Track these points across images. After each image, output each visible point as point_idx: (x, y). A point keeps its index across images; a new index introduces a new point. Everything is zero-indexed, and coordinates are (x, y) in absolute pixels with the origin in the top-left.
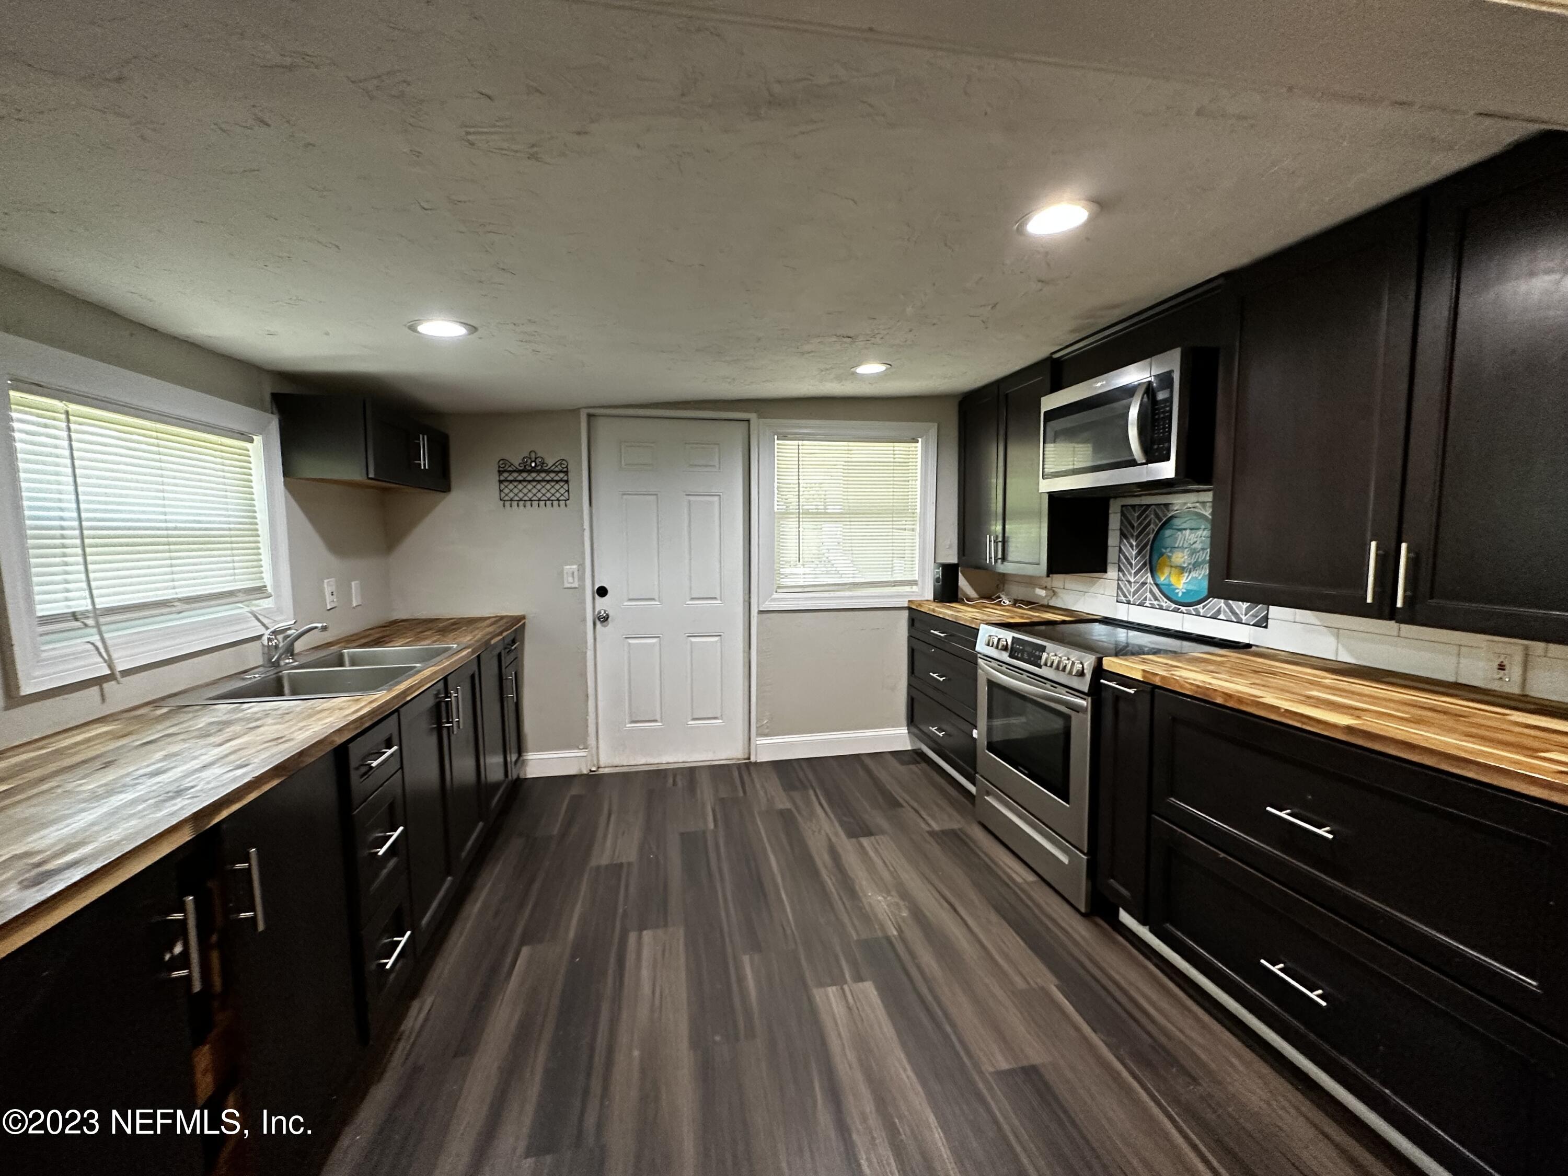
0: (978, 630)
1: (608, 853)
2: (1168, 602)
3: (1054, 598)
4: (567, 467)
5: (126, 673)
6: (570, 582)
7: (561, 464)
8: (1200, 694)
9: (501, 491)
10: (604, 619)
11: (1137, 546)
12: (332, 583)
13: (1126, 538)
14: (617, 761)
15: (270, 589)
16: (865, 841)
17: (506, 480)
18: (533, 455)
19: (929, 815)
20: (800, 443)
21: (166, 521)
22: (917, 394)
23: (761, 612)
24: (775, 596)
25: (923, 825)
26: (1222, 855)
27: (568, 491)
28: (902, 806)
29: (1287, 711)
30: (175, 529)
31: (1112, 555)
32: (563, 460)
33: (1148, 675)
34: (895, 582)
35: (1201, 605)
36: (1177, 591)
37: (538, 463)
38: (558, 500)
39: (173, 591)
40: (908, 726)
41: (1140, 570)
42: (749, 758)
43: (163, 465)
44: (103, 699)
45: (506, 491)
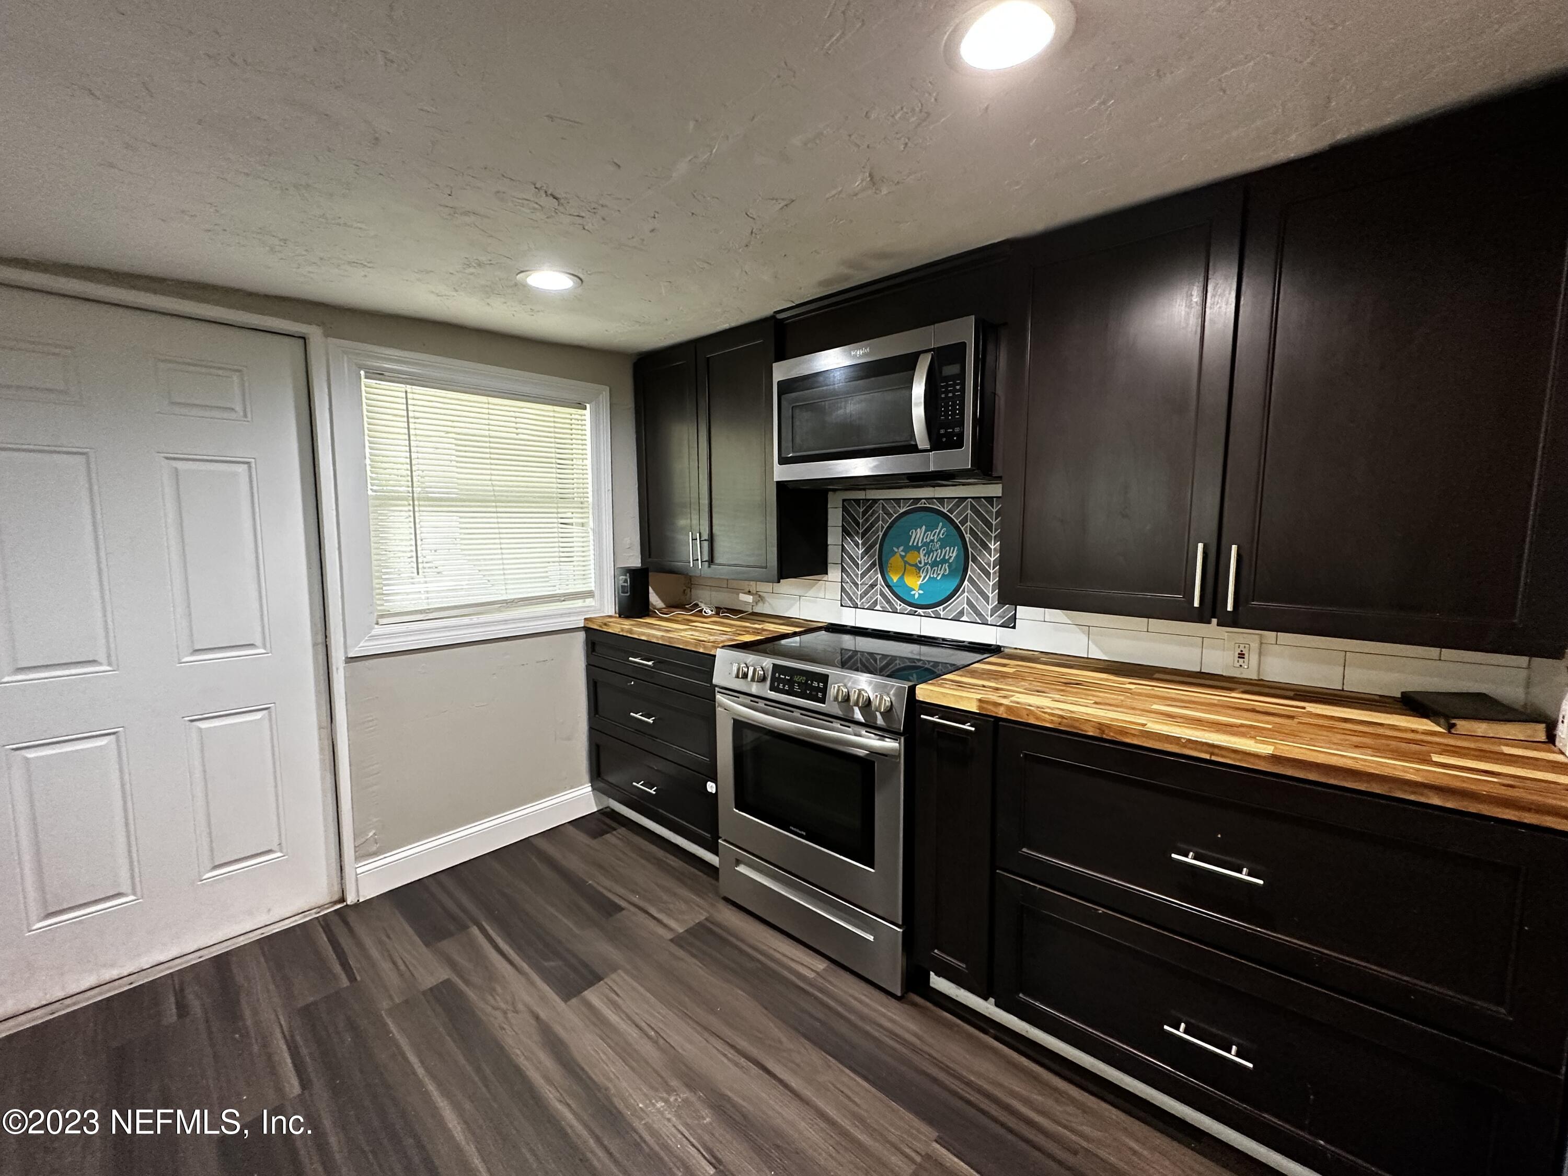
0: (715, 656)
2: (903, 605)
3: (760, 604)
8: (1065, 726)
11: (864, 544)
13: (849, 535)
16: (592, 995)
19: (661, 910)
20: (409, 388)
22: (584, 343)
23: (350, 660)
24: (377, 630)
25: (661, 931)
26: (1101, 910)
28: (621, 909)
29: (1189, 741)
31: (833, 553)
33: (985, 706)
34: (565, 595)
35: (941, 607)
36: (913, 592)
40: (592, 781)
41: (869, 570)
42: (343, 899)
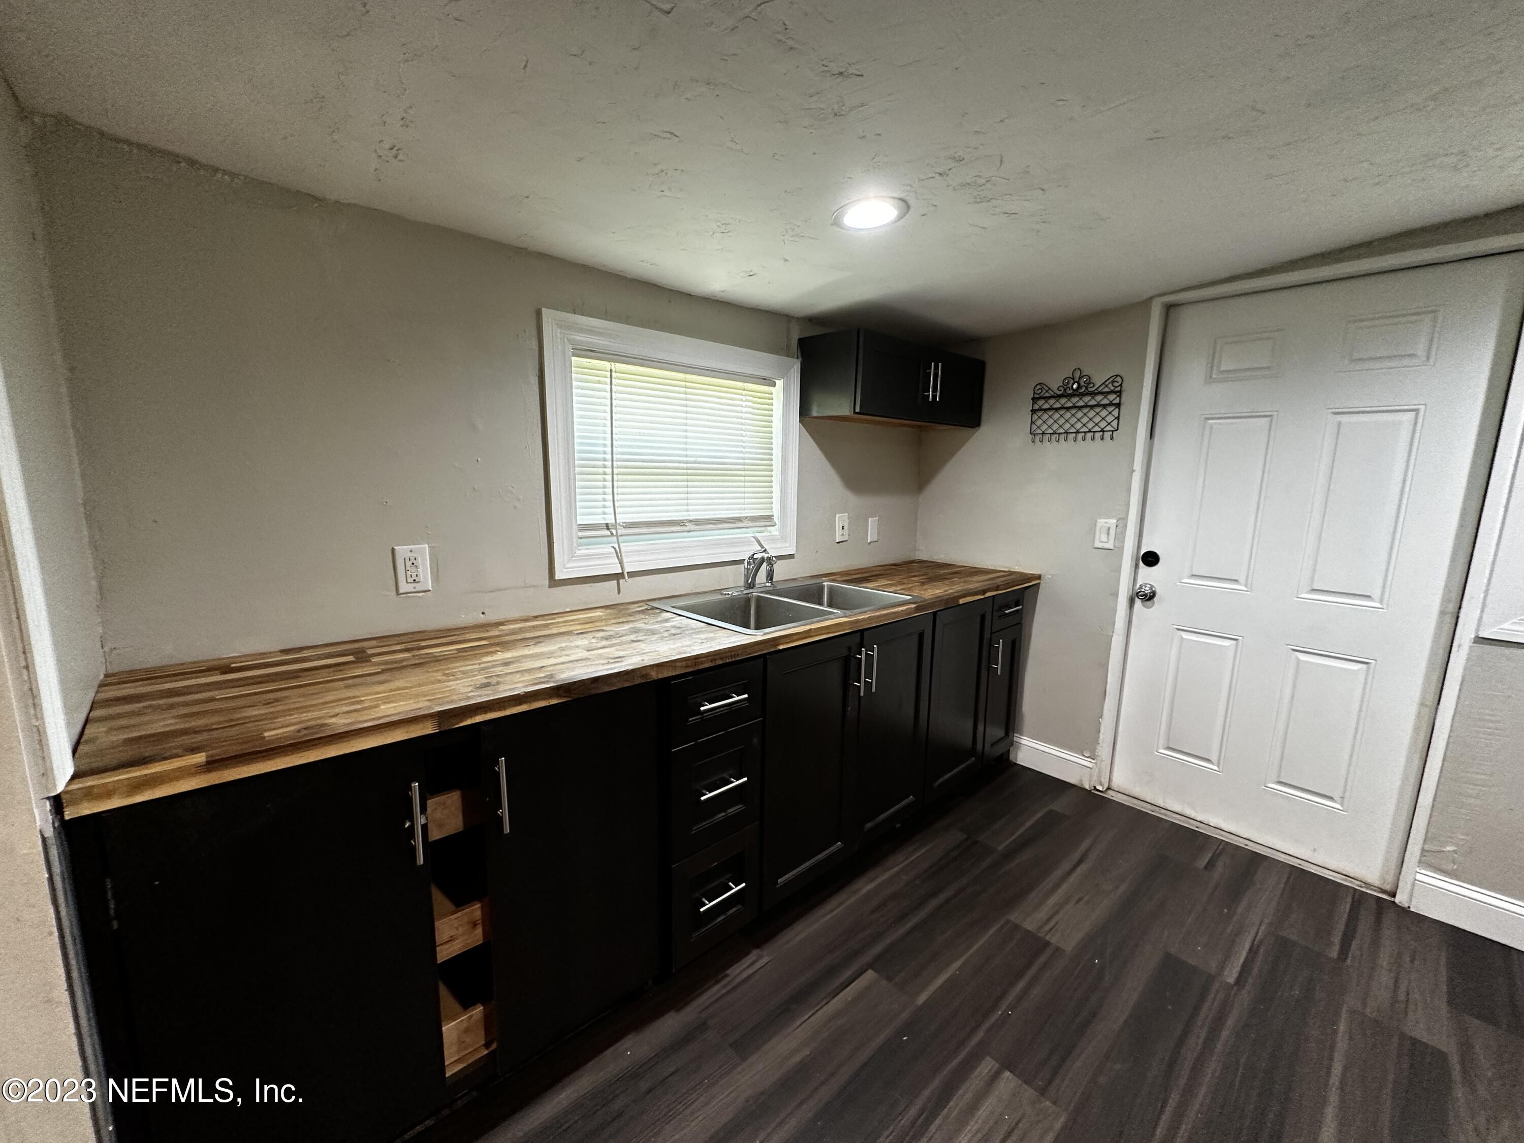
1: (1043, 914)
4: (1121, 385)
5: (632, 574)
6: (1103, 540)
7: (1113, 382)
9: (1032, 423)
10: (1149, 597)
12: (844, 518)
14: (1137, 791)
15: (776, 519)
17: (1040, 409)
18: (1077, 375)
21: (686, 456)
23: (1479, 640)
27: (1118, 418)
30: (695, 462)
32: (1117, 376)
37: (1082, 384)
38: (1103, 431)
39: (687, 513)
42: (1391, 893)
43: (688, 409)
44: (619, 592)
45: (1039, 422)
